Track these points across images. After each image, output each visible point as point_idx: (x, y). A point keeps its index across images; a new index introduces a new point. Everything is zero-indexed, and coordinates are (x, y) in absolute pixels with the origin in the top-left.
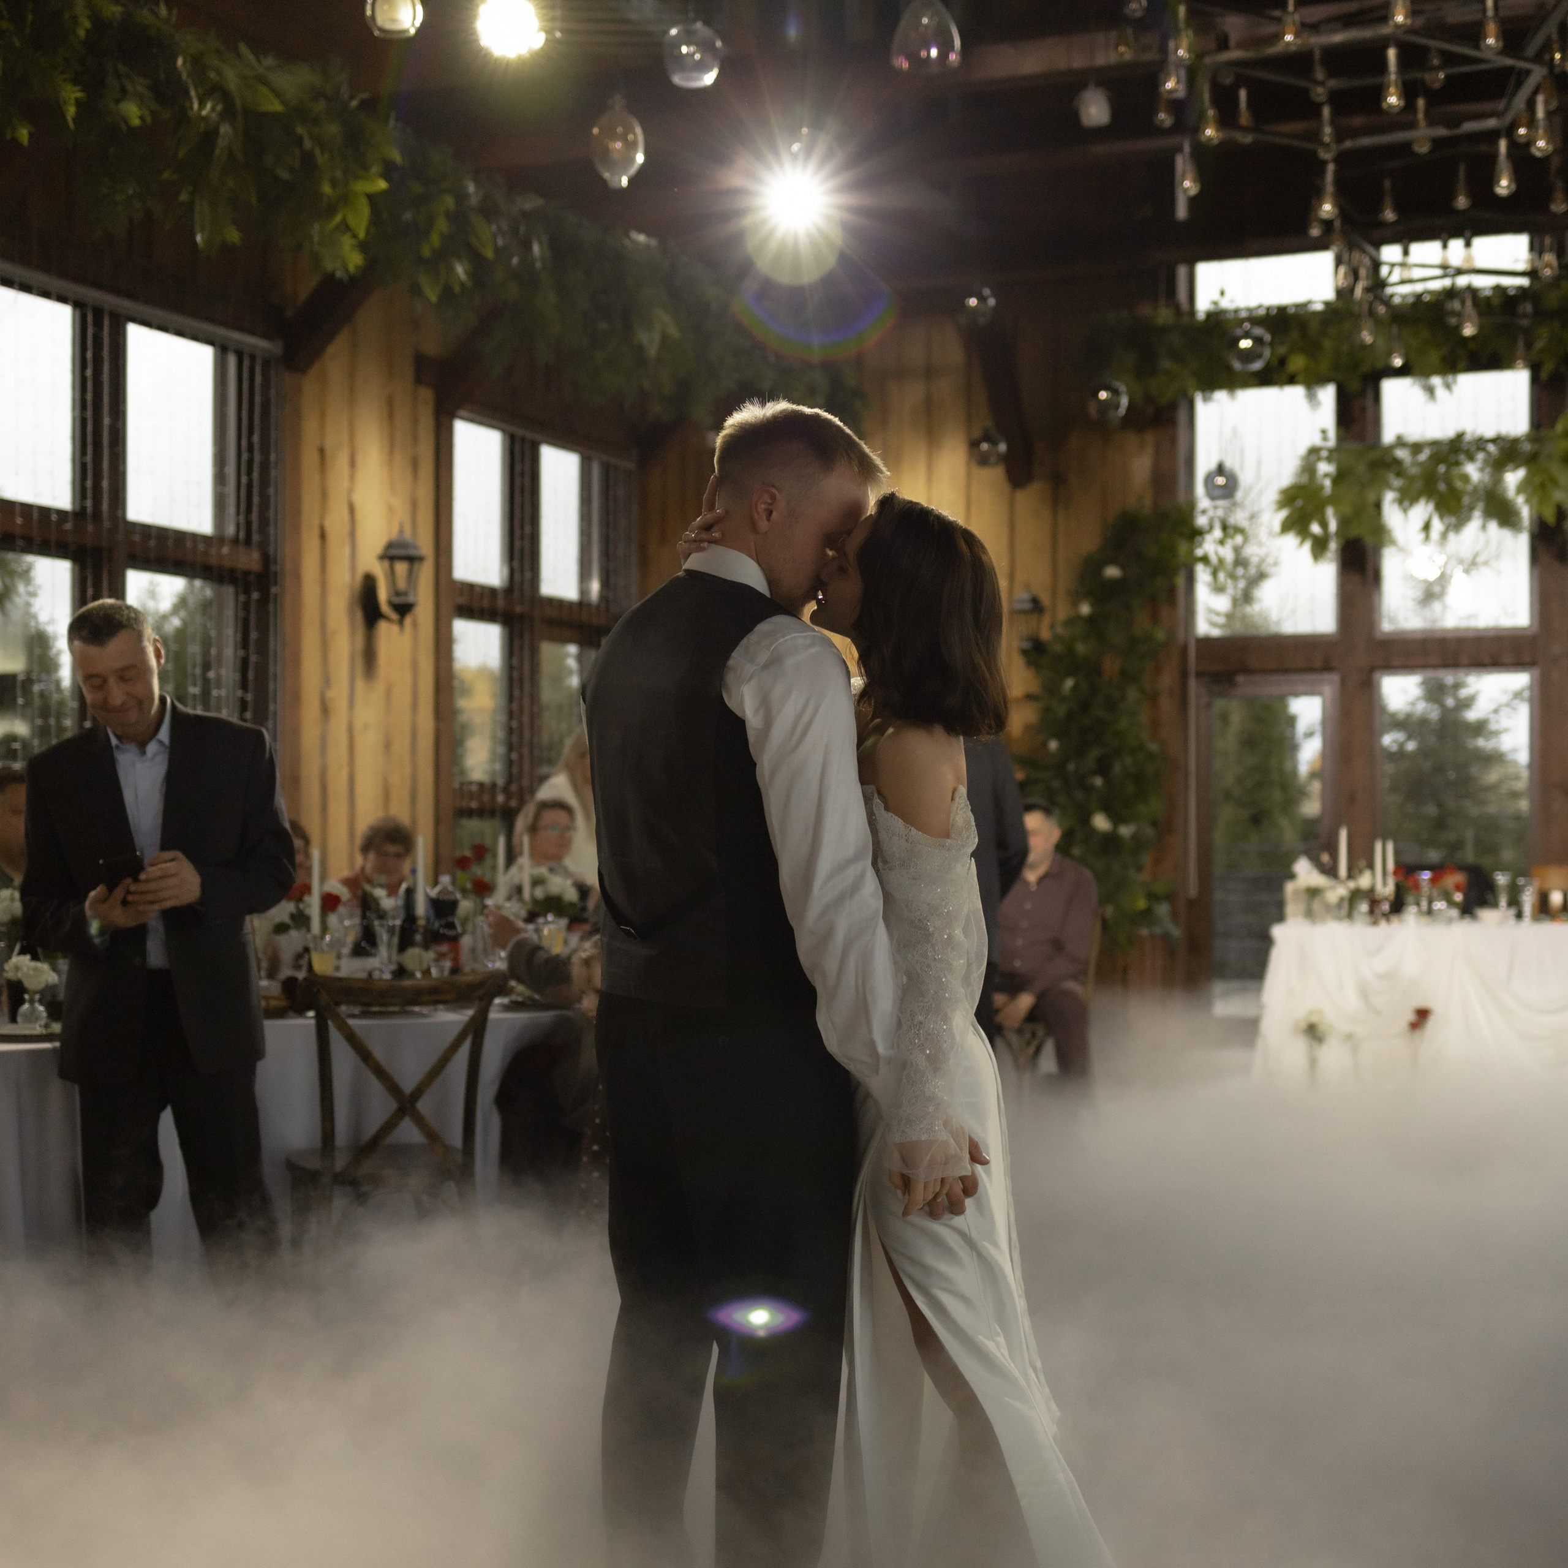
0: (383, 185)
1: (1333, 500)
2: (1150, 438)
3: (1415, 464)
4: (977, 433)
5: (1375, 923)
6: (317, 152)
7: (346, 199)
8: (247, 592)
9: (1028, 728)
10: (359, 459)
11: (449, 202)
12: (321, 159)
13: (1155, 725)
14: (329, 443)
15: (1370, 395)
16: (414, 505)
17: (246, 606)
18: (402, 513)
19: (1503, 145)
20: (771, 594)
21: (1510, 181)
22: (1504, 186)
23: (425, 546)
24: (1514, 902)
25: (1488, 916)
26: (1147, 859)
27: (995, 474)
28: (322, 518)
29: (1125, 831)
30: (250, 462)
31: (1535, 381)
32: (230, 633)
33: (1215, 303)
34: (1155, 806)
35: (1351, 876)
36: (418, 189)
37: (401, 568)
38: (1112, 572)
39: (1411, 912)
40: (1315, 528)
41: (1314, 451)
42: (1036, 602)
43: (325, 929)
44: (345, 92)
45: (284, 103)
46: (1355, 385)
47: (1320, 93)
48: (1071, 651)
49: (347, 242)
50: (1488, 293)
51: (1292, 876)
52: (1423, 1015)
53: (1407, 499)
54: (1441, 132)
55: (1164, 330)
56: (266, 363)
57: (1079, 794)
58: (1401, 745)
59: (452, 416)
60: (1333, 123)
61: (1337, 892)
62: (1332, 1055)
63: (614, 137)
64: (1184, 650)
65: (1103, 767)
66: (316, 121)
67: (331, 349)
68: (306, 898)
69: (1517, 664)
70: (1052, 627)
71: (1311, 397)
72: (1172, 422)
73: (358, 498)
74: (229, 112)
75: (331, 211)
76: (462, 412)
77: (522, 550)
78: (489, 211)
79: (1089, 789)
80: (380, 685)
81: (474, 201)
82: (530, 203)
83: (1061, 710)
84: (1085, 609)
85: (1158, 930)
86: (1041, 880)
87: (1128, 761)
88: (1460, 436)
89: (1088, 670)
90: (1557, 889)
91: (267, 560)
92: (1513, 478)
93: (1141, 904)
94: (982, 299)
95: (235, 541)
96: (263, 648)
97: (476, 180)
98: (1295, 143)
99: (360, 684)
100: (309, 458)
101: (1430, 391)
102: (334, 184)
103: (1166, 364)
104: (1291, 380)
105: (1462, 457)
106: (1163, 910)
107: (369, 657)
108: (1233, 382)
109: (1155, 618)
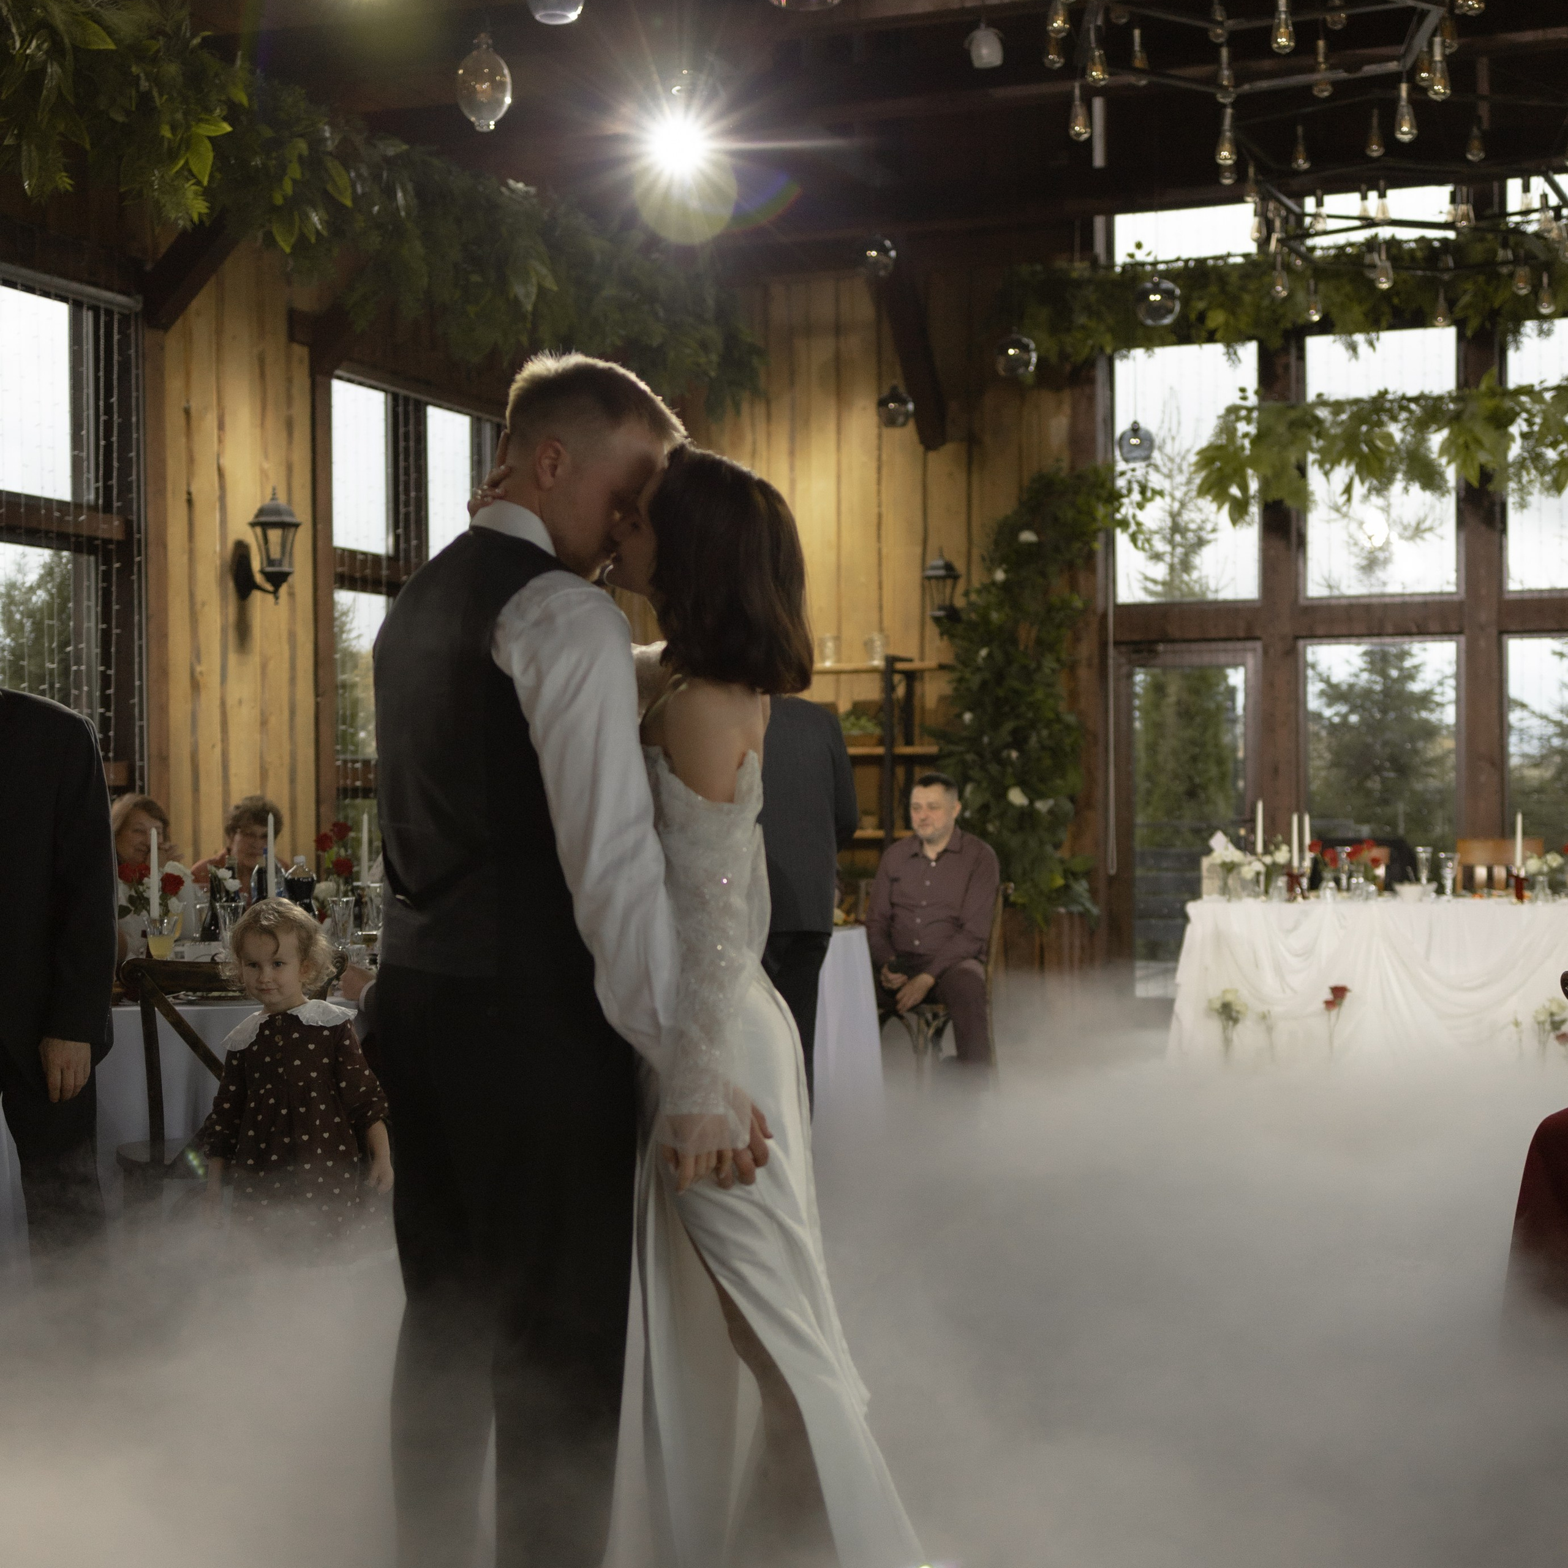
0: (227, 128)
1: (1254, 461)
2: (1067, 396)
3: (1335, 423)
4: (886, 392)
5: (1292, 899)
6: (155, 94)
7: (188, 143)
8: (107, 561)
9: (942, 699)
10: (228, 420)
11: (302, 146)
12: (158, 101)
13: (1074, 696)
14: (194, 406)
15: (1293, 352)
16: (289, 468)
17: (106, 576)
18: (276, 478)
19: (1404, 89)
20: (557, 550)
21: (1412, 127)
22: (1406, 131)
23: (302, 513)
24: (1436, 877)
25: (1407, 890)
26: (1065, 835)
27: (906, 434)
28: (189, 485)
29: (1042, 806)
30: (108, 425)
31: (1461, 337)
32: (91, 605)
33: (1132, 256)
34: (1074, 779)
35: (1267, 851)
36: (267, 133)
37: (275, 535)
38: (1028, 536)
39: (1328, 888)
40: (1235, 491)
41: (1233, 410)
42: (949, 567)
43: (166, 912)
44: (186, 30)
45: (117, 42)
46: (1276, 342)
47: (1219, 34)
48: (985, 619)
49: (190, 188)
50: (1413, 245)
51: (1209, 851)
52: (1339, 993)
53: (1328, 462)
54: (1342, 75)
55: (1079, 284)
56: (125, 320)
57: (994, 769)
58: (1345, 717)
59: (330, 375)
60: (1230, 65)
61: (1252, 867)
62: (1246, 1034)
63: (481, 79)
64: (1104, 616)
65: (1019, 740)
66: (154, 60)
67: (195, 304)
68: (146, 880)
69: (1444, 632)
70: (966, 594)
71: (1232, 355)
72: (1091, 381)
73: (227, 462)
74: (57, 50)
75: (173, 155)
76: (338, 372)
77: (407, 515)
78: (347, 157)
79: (1004, 763)
80: (255, 659)
81: (330, 146)
82: (393, 148)
83: (975, 681)
84: (1000, 576)
85: (1076, 909)
86: (940, 856)
87: (1045, 733)
88: (1383, 394)
89: (1004, 638)
90: (1482, 864)
91: (128, 526)
92: (1437, 439)
93: (1060, 882)
94: (882, 250)
95: (93, 508)
96: (126, 622)
97: (333, 125)
98: (1195, 87)
99: (233, 658)
100: (174, 419)
101: (1353, 348)
102: (174, 129)
103: (1082, 320)
104: (1211, 338)
105: (1385, 418)
106: (1081, 887)
107: (242, 630)
108: (1150, 340)
109: (1073, 586)
